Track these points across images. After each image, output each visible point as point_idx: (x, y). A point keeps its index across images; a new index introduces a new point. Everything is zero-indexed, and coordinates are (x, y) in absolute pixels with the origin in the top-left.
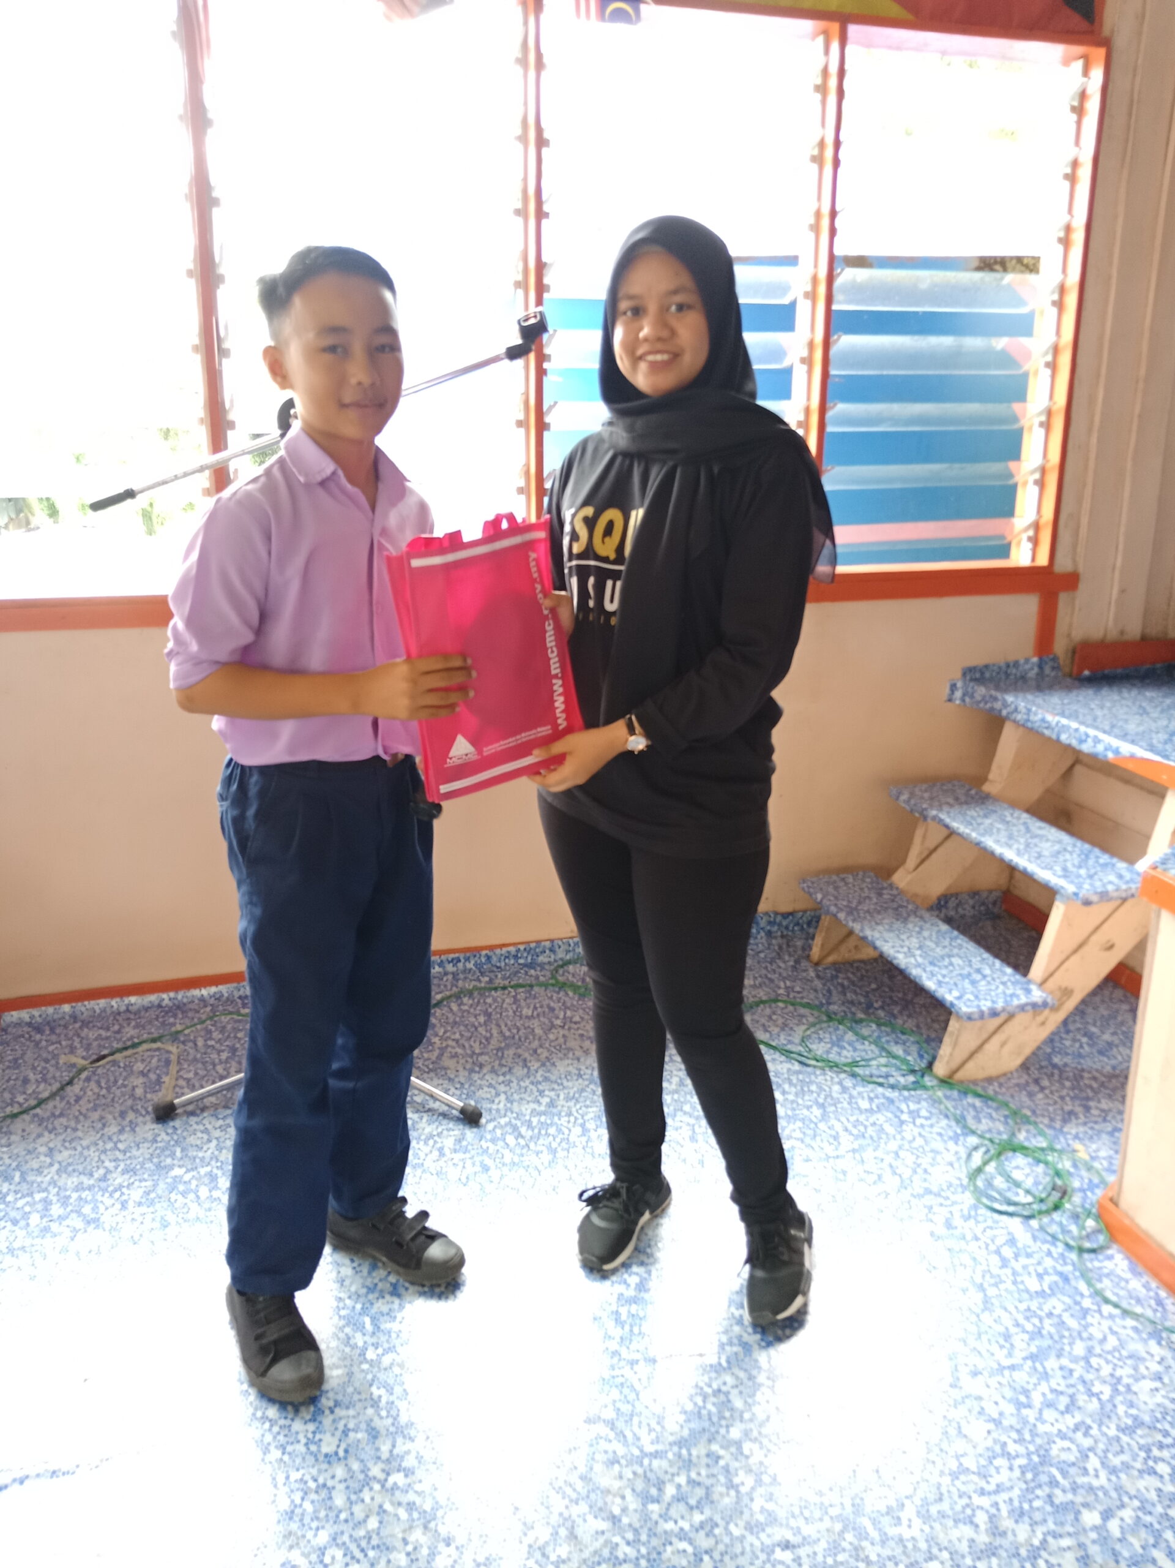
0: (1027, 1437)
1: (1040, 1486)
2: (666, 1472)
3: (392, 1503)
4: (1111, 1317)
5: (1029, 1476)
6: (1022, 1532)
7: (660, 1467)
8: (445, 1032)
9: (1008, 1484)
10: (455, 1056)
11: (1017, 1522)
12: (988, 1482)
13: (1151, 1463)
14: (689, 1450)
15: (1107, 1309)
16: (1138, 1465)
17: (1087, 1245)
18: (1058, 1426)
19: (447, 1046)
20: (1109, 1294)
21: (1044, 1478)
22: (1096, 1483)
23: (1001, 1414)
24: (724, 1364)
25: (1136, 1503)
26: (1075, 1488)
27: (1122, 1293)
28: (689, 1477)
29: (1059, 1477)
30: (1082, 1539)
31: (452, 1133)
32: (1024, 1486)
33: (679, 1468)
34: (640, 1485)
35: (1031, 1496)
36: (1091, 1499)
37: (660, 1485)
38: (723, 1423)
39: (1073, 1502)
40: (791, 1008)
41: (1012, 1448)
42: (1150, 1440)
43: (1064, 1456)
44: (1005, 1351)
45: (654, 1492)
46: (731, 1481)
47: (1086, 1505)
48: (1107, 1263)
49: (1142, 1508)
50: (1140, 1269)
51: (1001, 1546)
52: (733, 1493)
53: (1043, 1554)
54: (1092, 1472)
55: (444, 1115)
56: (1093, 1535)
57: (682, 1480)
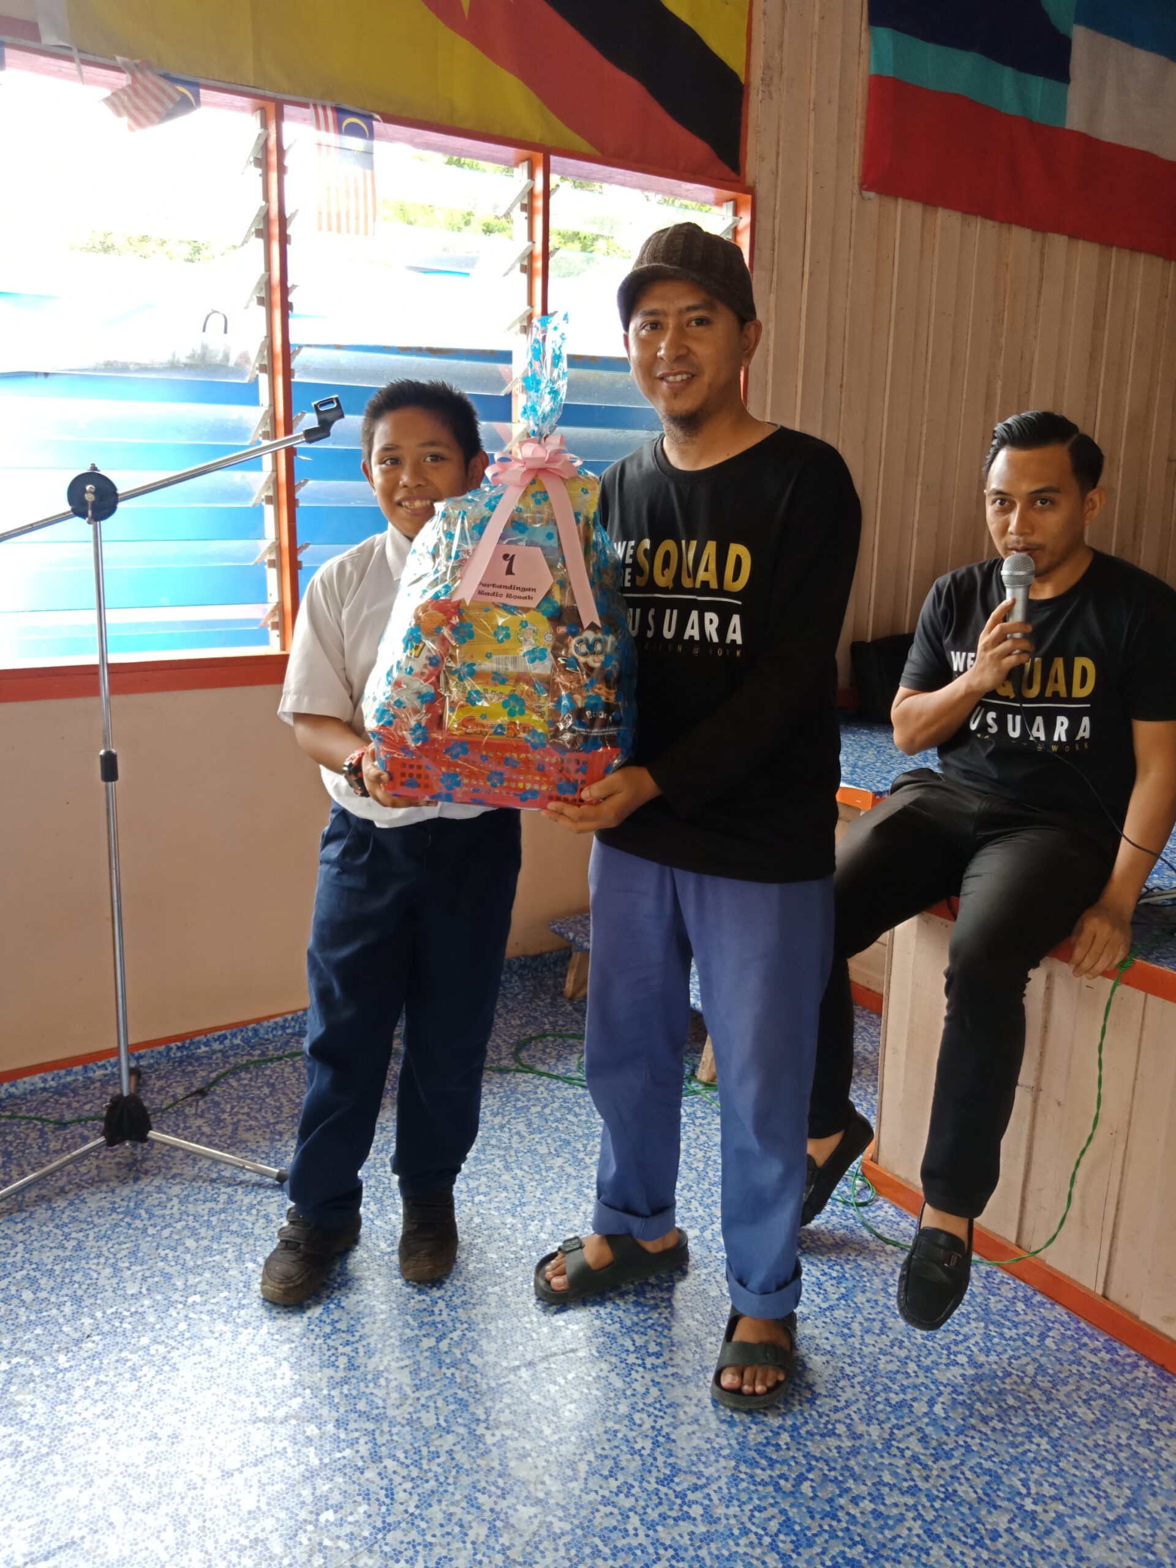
0: (859, 1360)
1: (877, 1394)
2: (575, 1454)
3: (332, 1539)
4: (893, 1253)
5: (868, 1388)
6: (874, 1431)
7: (568, 1451)
8: (232, 1108)
9: (854, 1399)
10: (251, 1128)
11: (868, 1425)
12: (839, 1401)
13: (952, 1357)
14: (588, 1431)
15: (889, 1248)
16: (944, 1361)
17: (860, 1201)
18: (878, 1346)
19: (239, 1121)
20: (887, 1236)
21: (879, 1387)
22: (919, 1381)
23: (832, 1346)
24: (597, 1355)
25: (949, 1389)
26: (904, 1389)
27: (896, 1233)
28: (595, 1453)
29: (890, 1384)
30: (919, 1424)
31: (272, 1200)
32: (866, 1397)
33: (585, 1448)
34: (554, 1470)
35: (873, 1403)
36: (917, 1394)
37: (572, 1465)
38: (611, 1402)
39: (904, 1400)
40: (560, 1040)
41: (848, 1370)
42: (947, 1341)
43: (890, 1367)
44: (821, 1296)
45: (569, 1472)
46: (632, 1448)
47: (914, 1400)
48: (879, 1213)
49: (955, 1391)
50: (905, 1212)
51: (862, 1446)
52: (637, 1457)
53: (894, 1443)
54: (913, 1374)
55: (259, 1185)
56: (926, 1420)
57: (591, 1457)
